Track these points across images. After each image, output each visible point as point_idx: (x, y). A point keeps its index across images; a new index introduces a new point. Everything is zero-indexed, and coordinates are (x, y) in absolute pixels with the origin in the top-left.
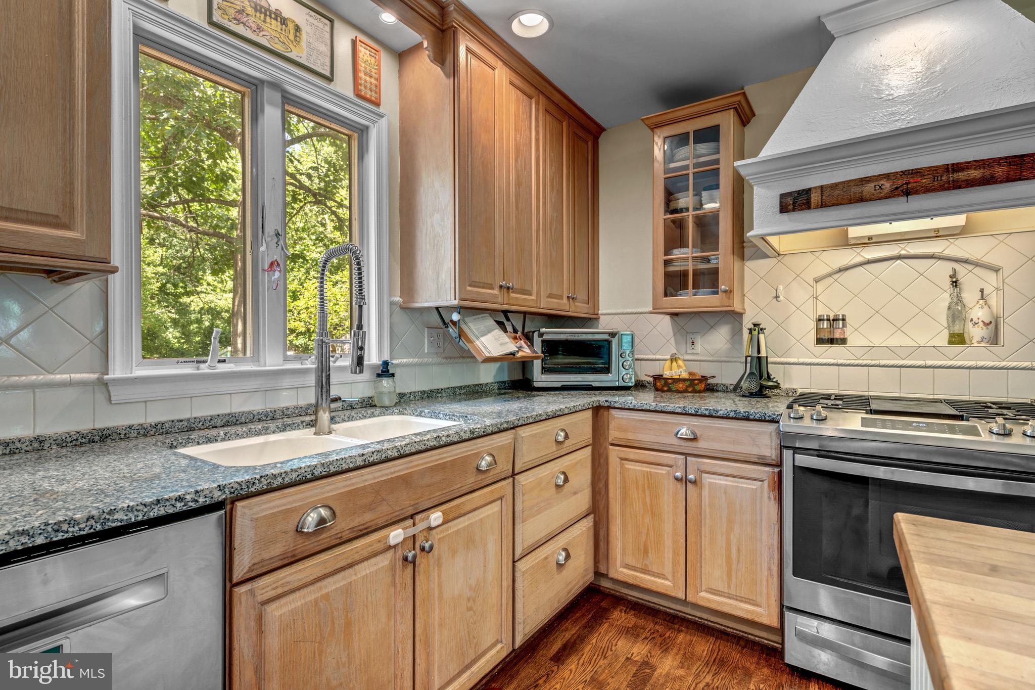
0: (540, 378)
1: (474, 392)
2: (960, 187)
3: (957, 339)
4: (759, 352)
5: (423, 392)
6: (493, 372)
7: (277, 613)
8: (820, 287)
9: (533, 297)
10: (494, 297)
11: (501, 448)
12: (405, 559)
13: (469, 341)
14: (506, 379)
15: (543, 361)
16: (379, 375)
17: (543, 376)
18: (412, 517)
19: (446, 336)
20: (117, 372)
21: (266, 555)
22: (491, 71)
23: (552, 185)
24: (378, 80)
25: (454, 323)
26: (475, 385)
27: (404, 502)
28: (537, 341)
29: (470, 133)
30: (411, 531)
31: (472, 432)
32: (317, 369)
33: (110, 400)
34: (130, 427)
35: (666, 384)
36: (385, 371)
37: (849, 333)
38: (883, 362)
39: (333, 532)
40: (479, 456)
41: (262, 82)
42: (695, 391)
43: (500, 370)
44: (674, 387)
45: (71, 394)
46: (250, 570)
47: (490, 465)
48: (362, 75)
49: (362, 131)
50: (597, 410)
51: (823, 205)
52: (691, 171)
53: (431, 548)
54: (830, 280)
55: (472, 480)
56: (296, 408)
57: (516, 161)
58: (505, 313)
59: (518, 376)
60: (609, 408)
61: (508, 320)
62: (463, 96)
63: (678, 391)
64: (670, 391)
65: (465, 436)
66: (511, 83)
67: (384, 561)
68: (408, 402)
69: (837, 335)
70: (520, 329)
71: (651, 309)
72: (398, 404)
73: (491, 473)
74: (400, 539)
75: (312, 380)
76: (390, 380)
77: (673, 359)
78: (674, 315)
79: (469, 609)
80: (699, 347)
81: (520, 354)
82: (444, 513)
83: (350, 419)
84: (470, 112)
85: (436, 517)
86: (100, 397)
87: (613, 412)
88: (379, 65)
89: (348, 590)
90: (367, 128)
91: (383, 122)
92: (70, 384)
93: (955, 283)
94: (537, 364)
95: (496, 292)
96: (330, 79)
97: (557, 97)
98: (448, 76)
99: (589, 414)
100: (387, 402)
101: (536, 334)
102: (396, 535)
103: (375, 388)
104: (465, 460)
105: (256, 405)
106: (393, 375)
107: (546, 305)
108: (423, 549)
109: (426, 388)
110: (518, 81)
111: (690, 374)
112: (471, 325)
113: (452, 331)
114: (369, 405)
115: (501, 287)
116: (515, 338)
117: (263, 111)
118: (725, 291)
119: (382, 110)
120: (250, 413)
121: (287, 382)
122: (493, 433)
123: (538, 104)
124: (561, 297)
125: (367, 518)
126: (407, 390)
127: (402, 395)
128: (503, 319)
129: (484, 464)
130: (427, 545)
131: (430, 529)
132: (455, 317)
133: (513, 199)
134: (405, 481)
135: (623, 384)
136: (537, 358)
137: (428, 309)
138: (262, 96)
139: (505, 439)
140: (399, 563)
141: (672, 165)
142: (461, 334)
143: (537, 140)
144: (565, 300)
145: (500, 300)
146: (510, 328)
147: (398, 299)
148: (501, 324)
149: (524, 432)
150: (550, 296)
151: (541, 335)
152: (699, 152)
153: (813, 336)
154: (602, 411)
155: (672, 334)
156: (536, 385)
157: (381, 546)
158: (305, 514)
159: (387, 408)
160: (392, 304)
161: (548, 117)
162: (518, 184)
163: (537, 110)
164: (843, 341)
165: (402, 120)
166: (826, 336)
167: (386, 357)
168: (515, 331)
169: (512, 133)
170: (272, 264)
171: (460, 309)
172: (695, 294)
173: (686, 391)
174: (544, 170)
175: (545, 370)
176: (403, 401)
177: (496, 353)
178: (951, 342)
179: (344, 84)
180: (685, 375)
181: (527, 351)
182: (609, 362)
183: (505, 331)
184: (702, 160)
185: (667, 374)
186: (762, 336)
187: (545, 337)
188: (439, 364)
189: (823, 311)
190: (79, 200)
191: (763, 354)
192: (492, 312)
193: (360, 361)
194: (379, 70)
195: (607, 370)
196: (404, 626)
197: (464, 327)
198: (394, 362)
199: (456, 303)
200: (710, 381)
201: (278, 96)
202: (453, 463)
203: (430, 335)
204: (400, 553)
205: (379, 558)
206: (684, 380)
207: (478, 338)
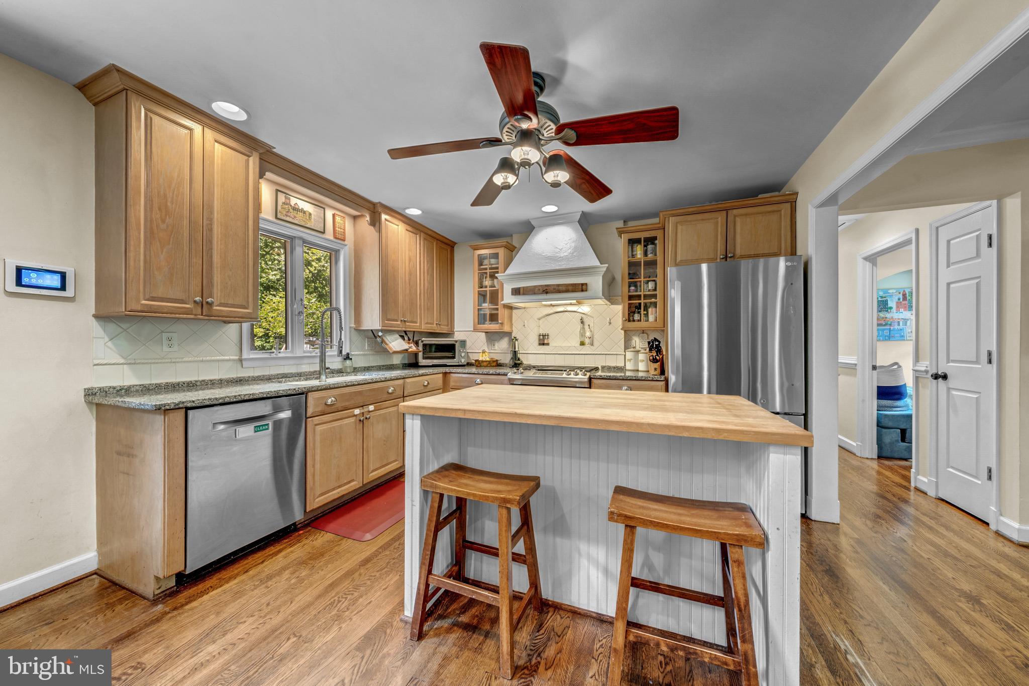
0: (422, 362)
1: (391, 367)
2: (560, 292)
3: (582, 344)
4: (515, 349)
5: (365, 367)
6: (400, 359)
7: (320, 429)
8: (541, 321)
9: (418, 324)
10: (398, 325)
11: (398, 385)
12: (360, 421)
13: (386, 344)
14: (407, 362)
15: (423, 353)
16: (345, 359)
17: (424, 361)
18: (362, 406)
19: (376, 342)
20: (245, 356)
21: (316, 410)
22: (396, 227)
23: (428, 273)
24: (344, 230)
25: (380, 337)
26: (390, 365)
27: (359, 400)
28: (421, 344)
29: (387, 256)
30: (362, 411)
31: (386, 378)
32: (320, 356)
33: (242, 367)
34: (249, 377)
35: (479, 363)
36: (348, 357)
37: (550, 341)
38: (559, 353)
39: (335, 407)
40: (388, 387)
41: (295, 237)
42: (491, 366)
43: (403, 358)
44: (482, 364)
45: (230, 363)
46: (312, 414)
47: (393, 391)
48: (337, 229)
49: (337, 252)
50: (445, 374)
51: (524, 294)
52: (488, 271)
53: (369, 418)
54: (543, 319)
55: (386, 396)
56: (310, 372)
57: (409, 264)
58: (405, 332)
59: (413, 361)
60: (450, 373)
61: (406, 334)
62: (384, 241)
63: (484, 366)
64: (480, 366)
65: (383, 380)
66: (407, 230)
67: (352, 420)
68: (358, 371)
69: (545, 342)
70: (411, 338)
71: (472, 329)
72: (353, 372)
73: (394, 394)
74: (359, 413)
75: (318, 360)
76: (350, 361)
77: (484, 352)
78: (486, 332)
79: (384, 444)
80: (496, 347)
81: (410, 350)
82: (375, 406)
83: (333, 377)
84: (387, 246)
85: (371, 408)
86: (239, 365)
87: (452, 374)
88: (345, 223)
89: (340, 426)
90: (339, 250)
91: (347, 248)
92: (229, 360)
93: (582, 322)
94: (421, 355)
95: (399, 323)
96: (323, 233)
97: (430, 233)
98: (377, 232)
99: (441, 375)
100: (349, 371)
101: (420, 341)
102: (357, 411)
103: (343, 365)
104: (383, 388)
105: (293, 370)
106: (351, 359)
107: (425, 328)
108: (366, 418)
109: (367, 365)
110: (410, 229)
111: (491, 359)
112: (388, 337)
113: (379, 339)
114: (340, 372)
115: (401, 321)
116: (409, 343)
117: (295, 249)
118: (501, 323)
119: (346, 243)
120: (291, 373)
121: (306, 361)
122: (394, 380)
123: (420, 237)
124: (433, 324)
125: (346, 404)
126: (358, 366)
127: (355, 368)
128: (404, 334)
129: (390, 391)
130: (368, 417)
131: (370, 412)
132: (380, 334)
133: (407, 281)
134: (360, 393)
135: (460, 364)
136: (420, 352)
137: (368, 330)
138: (295, 243)
139: (401, 382)
140: (358, 421)
141: (482, 267)
142: (383, 341)
143: (420, 253)
144: (435, 325)
145: (401, 326)
146: (406, 338)
147: (353, 325)
148: (402, 337)
149: (408, 380)
150: (427, 323)
151: (422, 341)
152: (492, 263)
153: (537, 342)
154: (447, 375)
155: (485, 341)
156: (420, 364)
157: (351, 414)
158: (328, 399)
159: (349, 373)
160: (350, 327)
161: (426, 242)
162: (410, 274)
163: (420, 240)
164: (548, 344)
165: (355, 246)
166: (542, 342)
167: (348, 352)
168: (409, 340)
169: (407, 253)
170: (299, 313)
171: (382, 331)
172: (490, 324)
173: (487, 366)
174: (424, 267)
175: (424, 358)
176: (356, 370)
177: (398, 349)
178: (580, 345)
179: (329, 235)
180: (488, 359)
181: (413, 348)
182: (455, 354)
183: (404, 340)
184: (493, 266)
185: (481, 359)
186: (516, 342)
187: (424, 342)
188: (373, 355)
189: (542, 332)
190: (251, 299)
191: (517, 349)
192: (397, 332)
193: (341, 352)
194: (345, 225)
195: (454, 358)
196: (359, 443)
197: (384, 338)
198: (352, 353)
199: (380, 328)
200: (499, 362)
201: (301, 242)
202: (378, 389)
203: (368, 342)
204: (358, 418)
205: (351, 419)
206: (486, 361)
207: (390, 343)
